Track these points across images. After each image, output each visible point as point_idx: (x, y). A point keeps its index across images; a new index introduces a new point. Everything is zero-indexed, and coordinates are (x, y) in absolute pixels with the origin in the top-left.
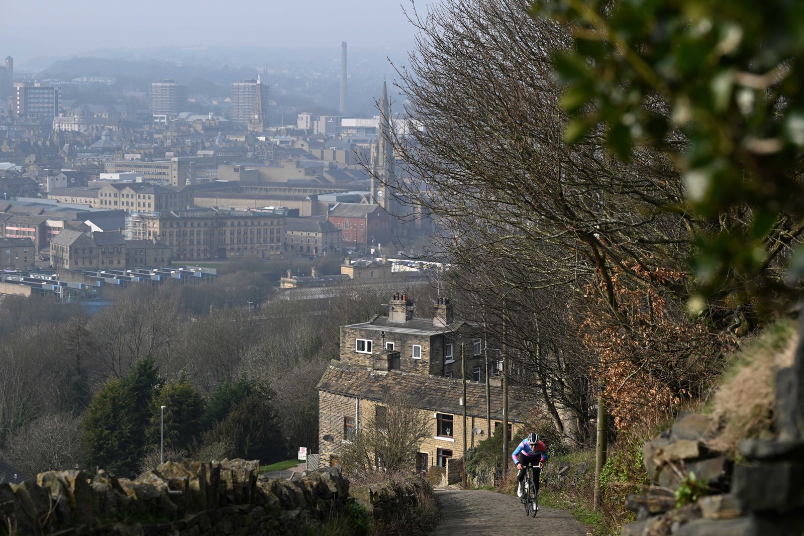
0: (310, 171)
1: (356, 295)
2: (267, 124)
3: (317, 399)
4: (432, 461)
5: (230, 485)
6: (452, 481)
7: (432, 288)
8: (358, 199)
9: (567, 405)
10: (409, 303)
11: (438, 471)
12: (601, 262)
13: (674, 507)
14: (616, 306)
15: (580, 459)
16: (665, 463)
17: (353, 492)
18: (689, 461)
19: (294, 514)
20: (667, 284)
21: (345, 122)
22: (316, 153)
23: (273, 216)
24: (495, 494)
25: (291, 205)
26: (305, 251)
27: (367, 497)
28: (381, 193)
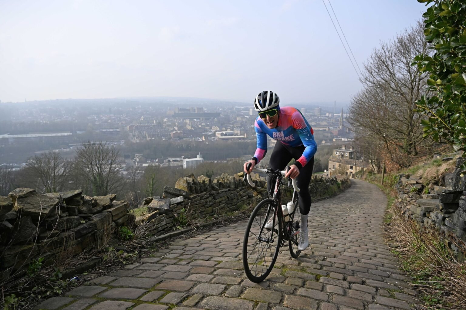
0: (328, 123)
1: (335, 144)
2: (321, 115)
3: (328, 162)
4: (349, 174)
5: (318, 179)
6: (352, 177)
7: (350, 144)
8: (336, 128)
9: (376, 166)
10: (345, 146)
11: (350, 176)
12: (386, 142)
13: (410, 192)
14: (389, 150)
15: (378, 175)
16: (408, 184)
17: (337, 180)
18: (414, 184)
19: (328, 184)
20: (399, 146)
21: (335, 115)
22: (329, 120)
23: (321, 130)
24: (361, 180)
25: (325, 129)
26: (327, 137)
27: (340, 181)
28: (341, 127)
